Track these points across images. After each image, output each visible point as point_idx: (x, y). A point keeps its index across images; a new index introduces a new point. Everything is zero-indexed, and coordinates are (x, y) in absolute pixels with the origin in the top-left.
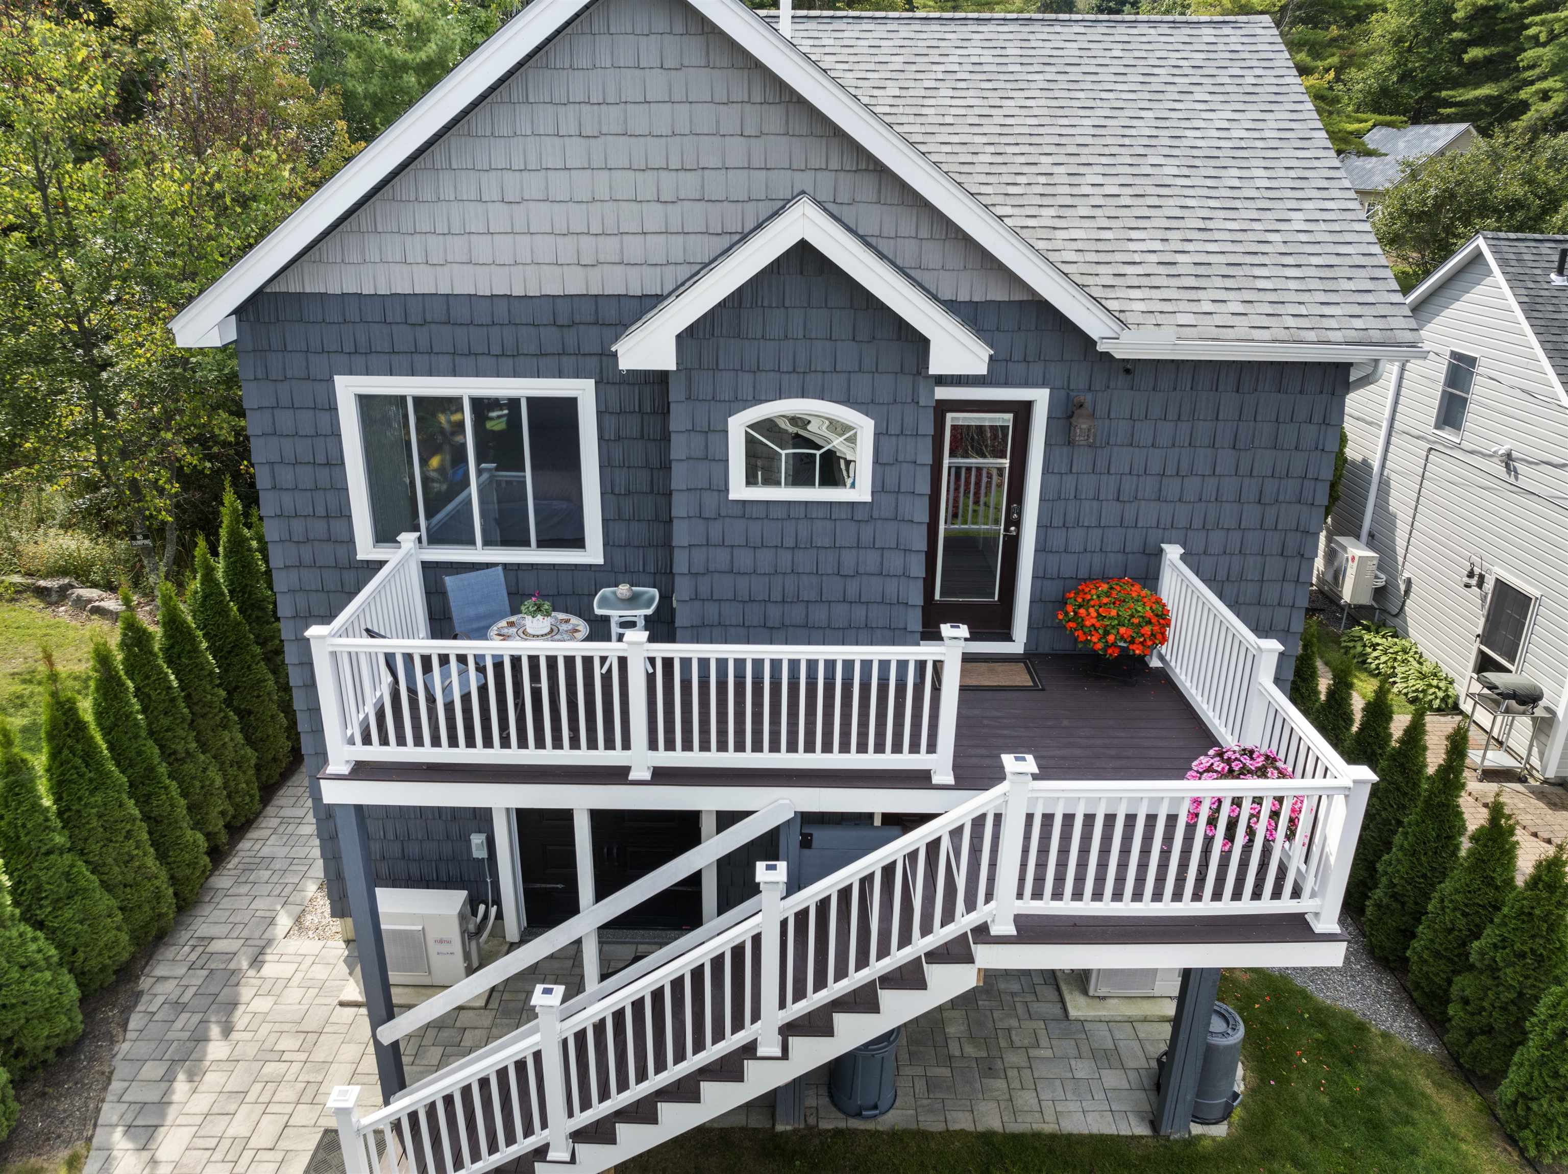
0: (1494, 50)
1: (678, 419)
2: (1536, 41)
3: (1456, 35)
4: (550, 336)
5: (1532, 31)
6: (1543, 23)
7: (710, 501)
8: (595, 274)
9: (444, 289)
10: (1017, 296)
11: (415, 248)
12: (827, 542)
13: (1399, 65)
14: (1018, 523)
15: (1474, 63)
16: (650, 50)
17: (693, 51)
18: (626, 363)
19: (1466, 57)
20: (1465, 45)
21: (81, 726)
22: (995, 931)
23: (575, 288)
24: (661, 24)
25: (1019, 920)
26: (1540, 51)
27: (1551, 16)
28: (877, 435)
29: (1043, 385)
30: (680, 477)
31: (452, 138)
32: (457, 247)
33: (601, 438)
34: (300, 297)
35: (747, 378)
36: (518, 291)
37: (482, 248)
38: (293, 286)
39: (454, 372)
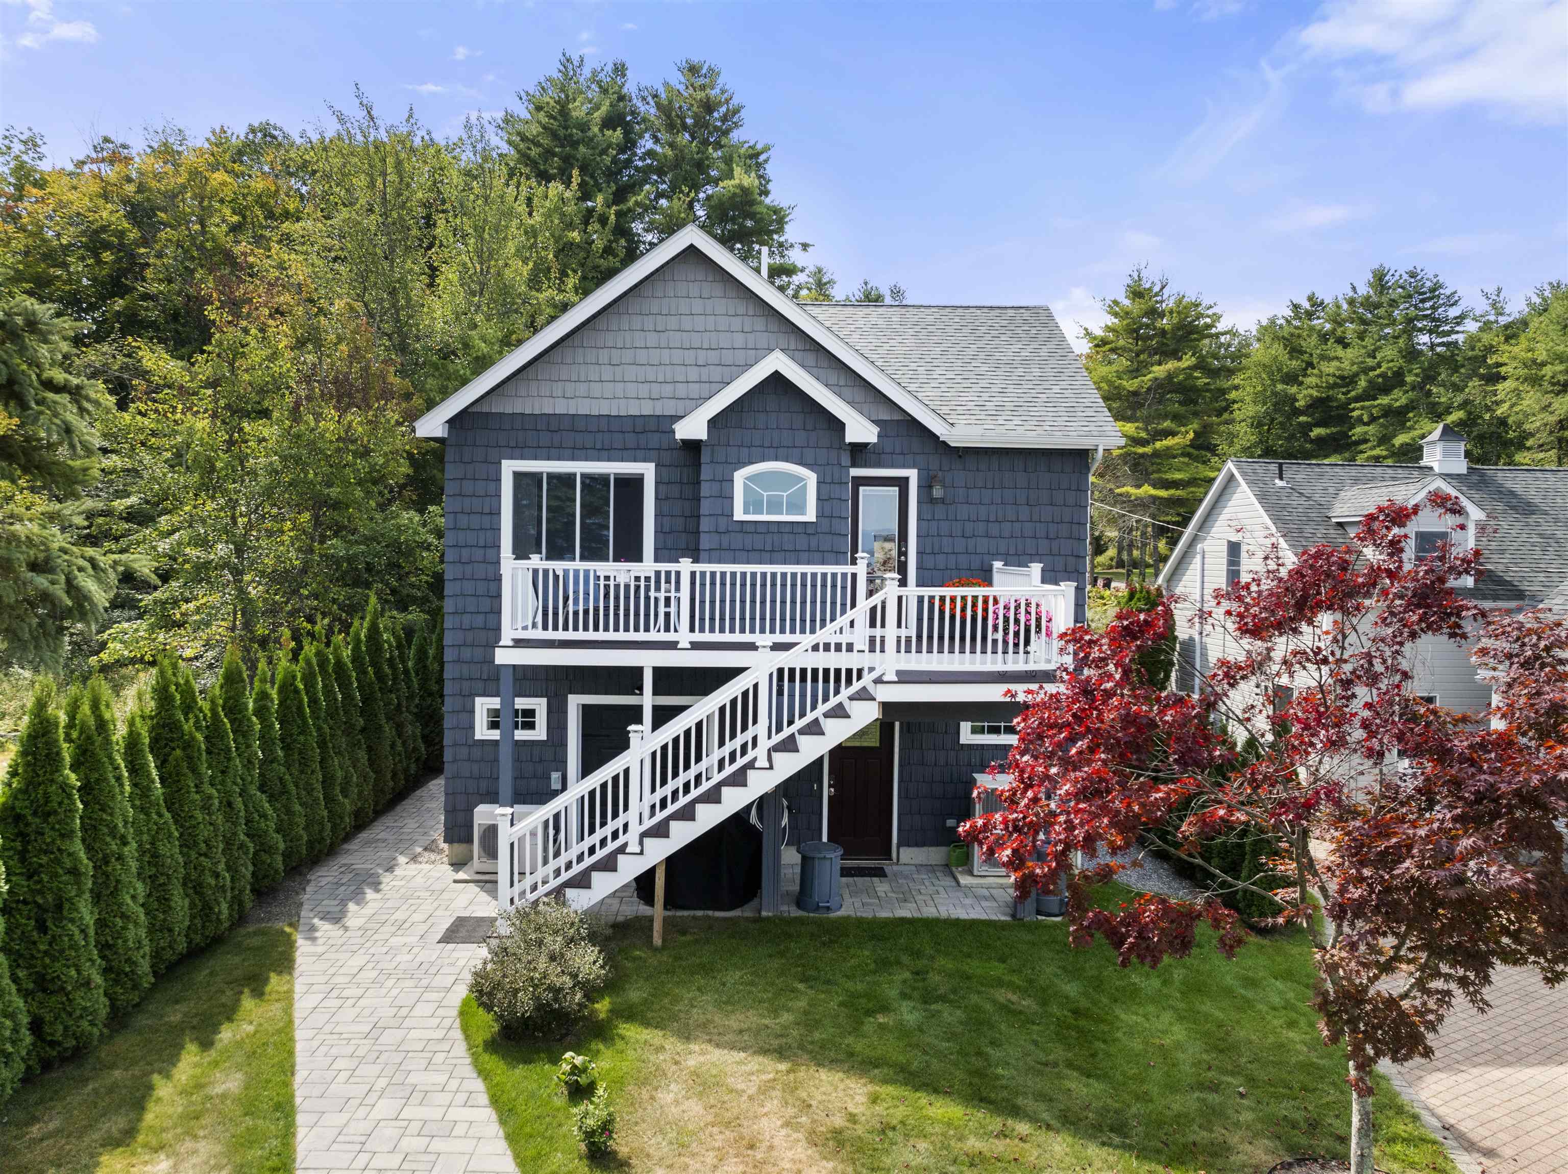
0: (1334, 430)
1: (706, 472)
2: (1360, 420)
3: (1302, 419)
4: (631, 440)
5: (1355, 414)
6: (1362, 408)
7: (723, 523)
8: (659, 404)
9: (572, 411)
10: (897, 417)
11: (558, 389)
12: (791, 547)
13: (1261, 442)
14: (905, 554)
15: (1320, 440)
16: (694, 289)
17: (718, 289)
18: (679, 436)
19: (1312, 434)
20: (1309, 427)
21: (297, 691)
22: (885, 678)
23: (647, 411)
24: (700, 276)
25: (899, 673)
26: (1366, 428)
27: (1367, 403)
28: (819, 482)
29: (913, 467)
30: (705, 507)
31: (585, 332)
32: (582, 389)
33: (657, 498)
34: (488, 414)
35: (745, 451)
36: (614, 413)
37: (596, 389)
38: (485, 409)
39: (573, 459)
